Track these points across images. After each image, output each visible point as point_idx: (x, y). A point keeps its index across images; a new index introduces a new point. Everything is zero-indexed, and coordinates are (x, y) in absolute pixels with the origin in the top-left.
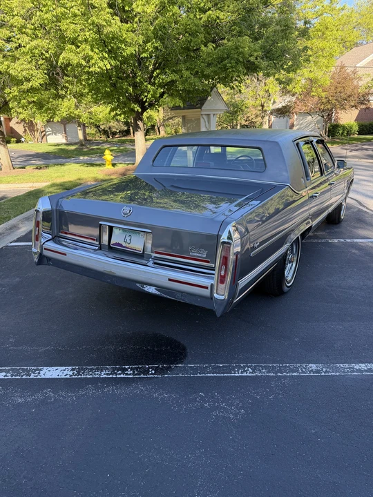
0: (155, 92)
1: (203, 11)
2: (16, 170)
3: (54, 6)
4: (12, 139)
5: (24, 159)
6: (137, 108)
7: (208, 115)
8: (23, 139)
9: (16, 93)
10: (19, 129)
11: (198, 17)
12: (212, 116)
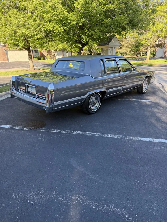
0: (86, 39)
1: (105, 5)
2: (35, 70)
3: (42, 8)
4: (42, 58)
5: (43, 66)
6: (80, 45)
7: (112, 48)
8: (46, 58)
9: (32, 41)
10: (45, 53)
11: (103, 7)
12: (113, 48)
